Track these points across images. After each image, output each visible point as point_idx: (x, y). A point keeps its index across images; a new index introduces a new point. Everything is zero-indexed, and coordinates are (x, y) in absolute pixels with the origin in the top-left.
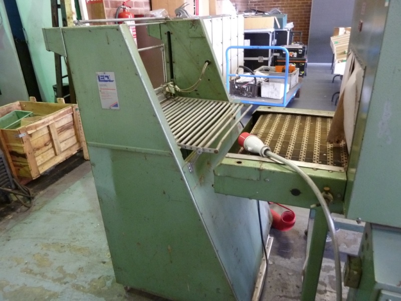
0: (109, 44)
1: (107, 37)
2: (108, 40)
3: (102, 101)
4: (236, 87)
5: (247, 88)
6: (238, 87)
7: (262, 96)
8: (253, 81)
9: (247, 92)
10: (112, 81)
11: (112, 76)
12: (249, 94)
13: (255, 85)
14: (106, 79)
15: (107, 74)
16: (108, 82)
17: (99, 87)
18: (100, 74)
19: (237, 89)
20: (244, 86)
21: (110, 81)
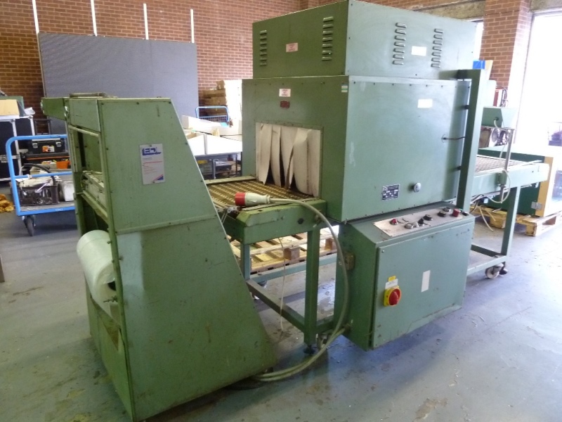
0: (159, 116)
1: (158, 110)
2: (158, 112)
3: (143, 175)
4: (25, 194)
5: (42, 193)
6: (27, 193)
7: (66, 200)
8: (49, 182)
9: (43, 199)
10: (159, 153)
11: (159, 147)
12: (48, 200)
13: (53, 187)
14: (152, 151)
15: (154, 146)
16: (155, 155)
17: (143, 162)
18: (145, 147)
19: (26, 197)
20: (38, 191)
21: (157, 153)
